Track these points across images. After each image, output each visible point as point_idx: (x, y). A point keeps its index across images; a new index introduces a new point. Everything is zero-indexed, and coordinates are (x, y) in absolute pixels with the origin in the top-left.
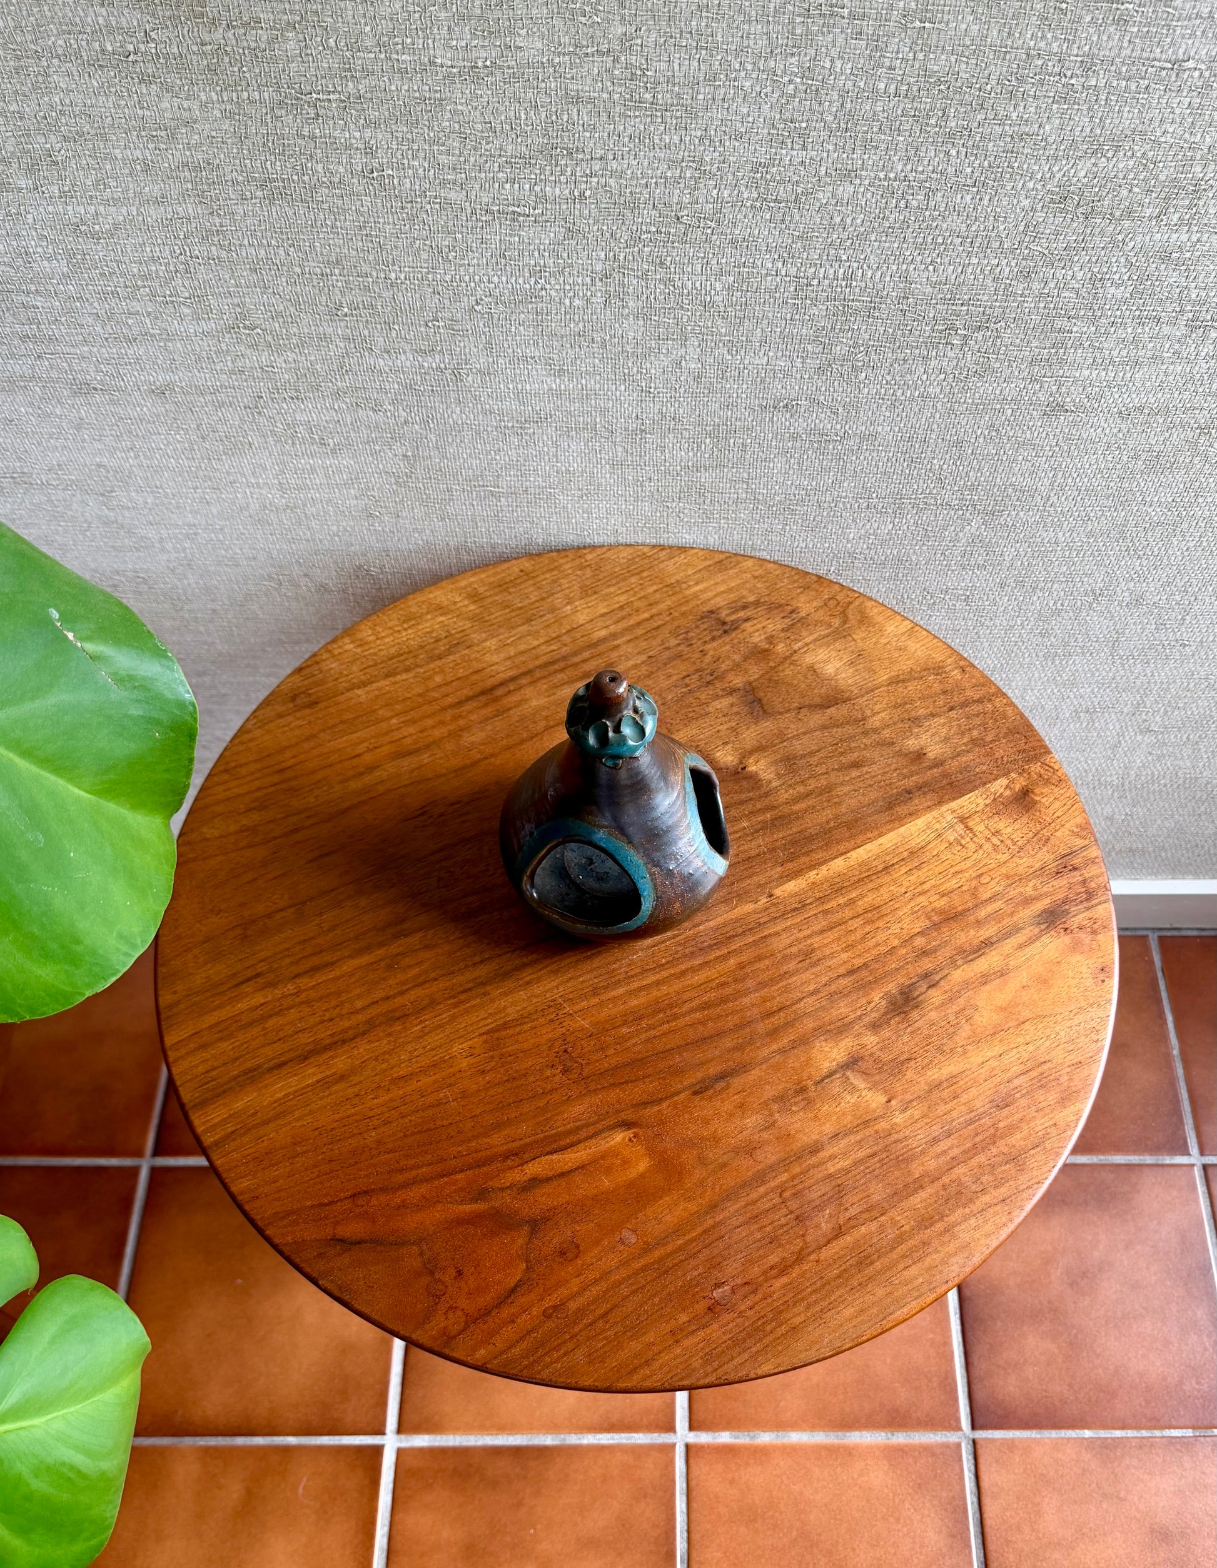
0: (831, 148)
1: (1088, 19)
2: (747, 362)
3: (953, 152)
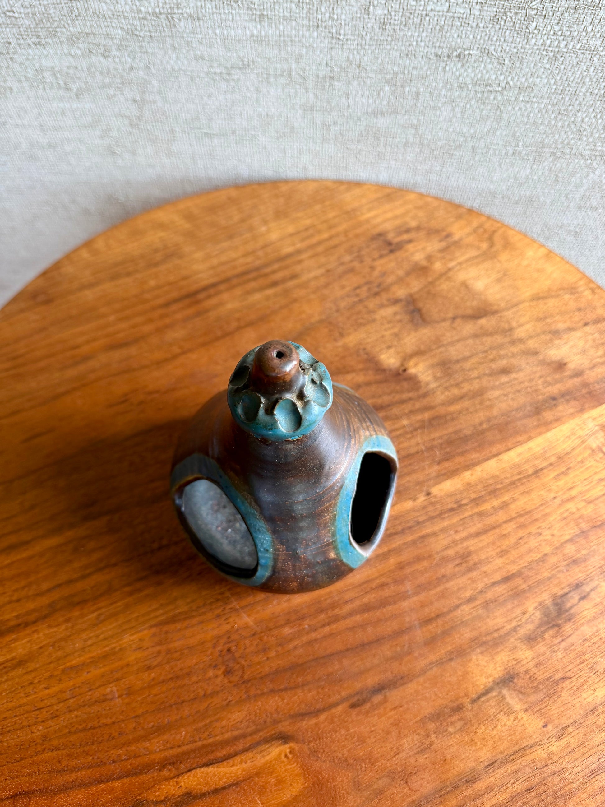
2: (429, 8)
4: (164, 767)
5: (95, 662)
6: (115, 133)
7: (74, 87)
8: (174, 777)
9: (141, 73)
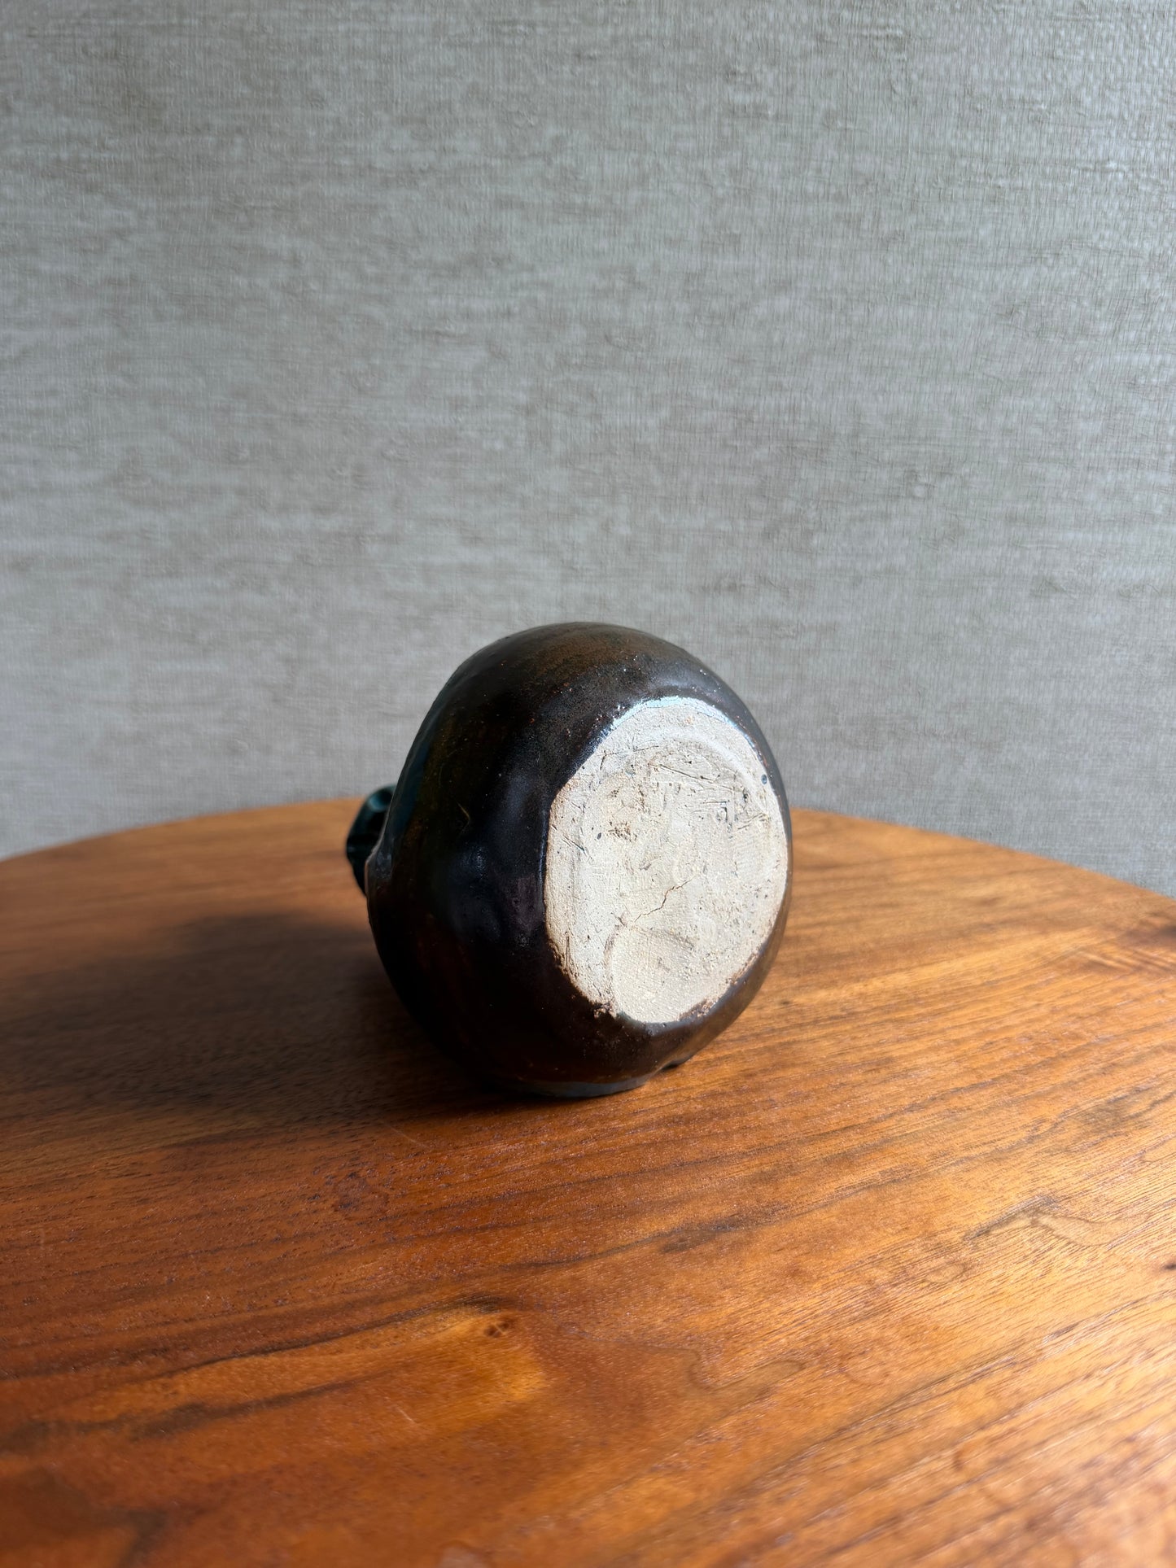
0: (764, 256)
1: (1004, 119)
3: (890, 260)
6: (245, 715)
7: (204, 637)
8: (160, 1376)
9: (306, 616)
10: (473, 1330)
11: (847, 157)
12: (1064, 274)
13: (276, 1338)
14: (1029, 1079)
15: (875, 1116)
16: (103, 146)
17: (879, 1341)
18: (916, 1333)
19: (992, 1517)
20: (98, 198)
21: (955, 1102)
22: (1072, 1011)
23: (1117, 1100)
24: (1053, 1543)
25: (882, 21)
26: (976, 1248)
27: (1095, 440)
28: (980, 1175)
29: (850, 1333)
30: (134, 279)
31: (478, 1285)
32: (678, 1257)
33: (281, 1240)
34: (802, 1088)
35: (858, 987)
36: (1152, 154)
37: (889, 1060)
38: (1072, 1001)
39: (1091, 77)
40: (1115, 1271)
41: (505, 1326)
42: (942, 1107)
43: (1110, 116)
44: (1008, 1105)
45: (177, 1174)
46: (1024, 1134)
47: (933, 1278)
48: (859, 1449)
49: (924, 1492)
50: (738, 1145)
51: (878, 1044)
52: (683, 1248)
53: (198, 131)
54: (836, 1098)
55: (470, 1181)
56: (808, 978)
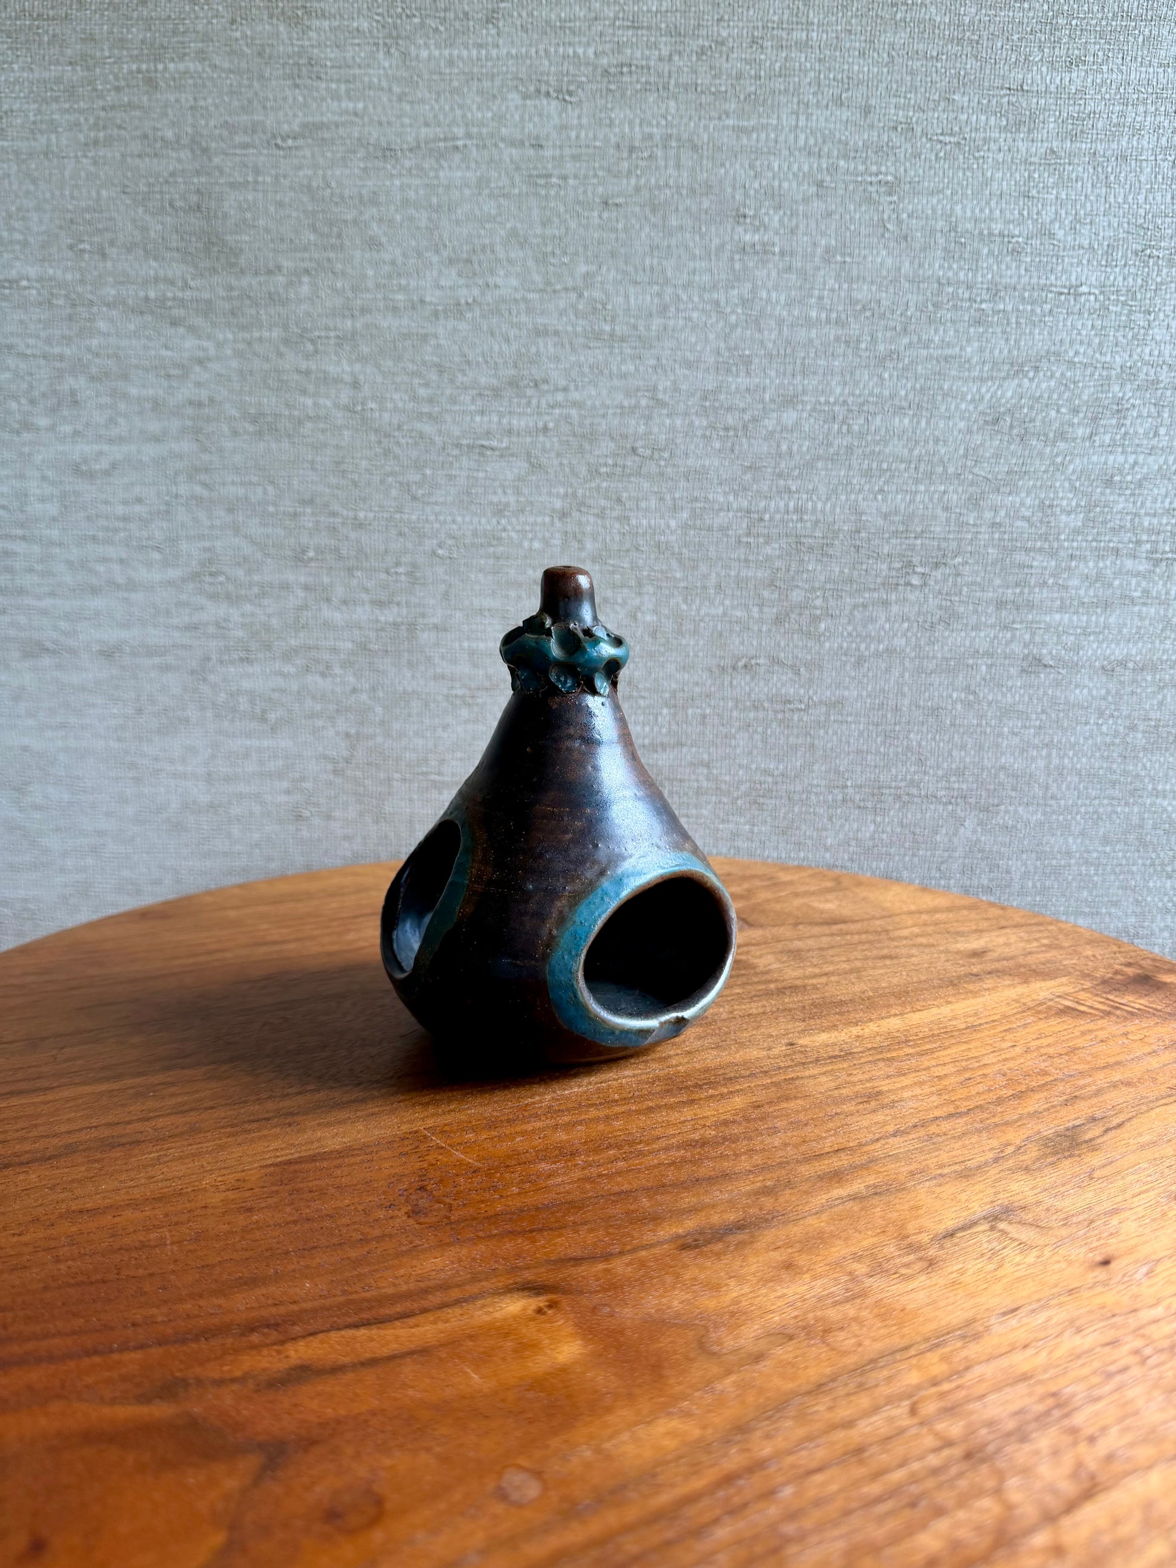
0: (773, 374)
1: (986, 251)
3: (886, 375)
4: (252, 1330)
5: (134, 1204)
6: (308, 785)
7: (272, 716)
8: (274, 1344)
9: (364, 697)
10: (524, 1309)
11: (845, 286)
12: (1044, 386)
13: (365, 1316)
14: (999, 1109)
15: (864, 1141)
16: (186, 286)
17: (855, 1319)
18: (885, 1313)
19: (936, 1450)
20: (181, 330)
21: (933, 1129)
22: (1043, 1051)
23: (1074, 1127)
24: (984, 1469)
25: (874, 168)
26: (942, 1247)
27: (1077, 531)
28: (949, 1189)
29: (833, 1314)
30: (212, 400)
31: (528, 1275)
32: (692, 1254)
33: (364, 1240)
34: (801, 1116)
35: (855, 1030)
36: (1121, 278)
37: (879, 1093)
38: (1045, 1042)
39: (1063, 212)
40: (1057, 1267)
41: (550, 1307)
42: (922, 1132)
43: (1081, 247)
44: (979, 1131)
45: (275, 1188)
46: (990, 1155)
47: (903, 1271)
48: (835, 1399)
49: (884, 1431)
50: (745, 1164)
51: (871, 1079)
52: (697, 1247)
53: (270, 272)
54: (831, 1125)
55: (519, 1194)
56: (812, 1022)
